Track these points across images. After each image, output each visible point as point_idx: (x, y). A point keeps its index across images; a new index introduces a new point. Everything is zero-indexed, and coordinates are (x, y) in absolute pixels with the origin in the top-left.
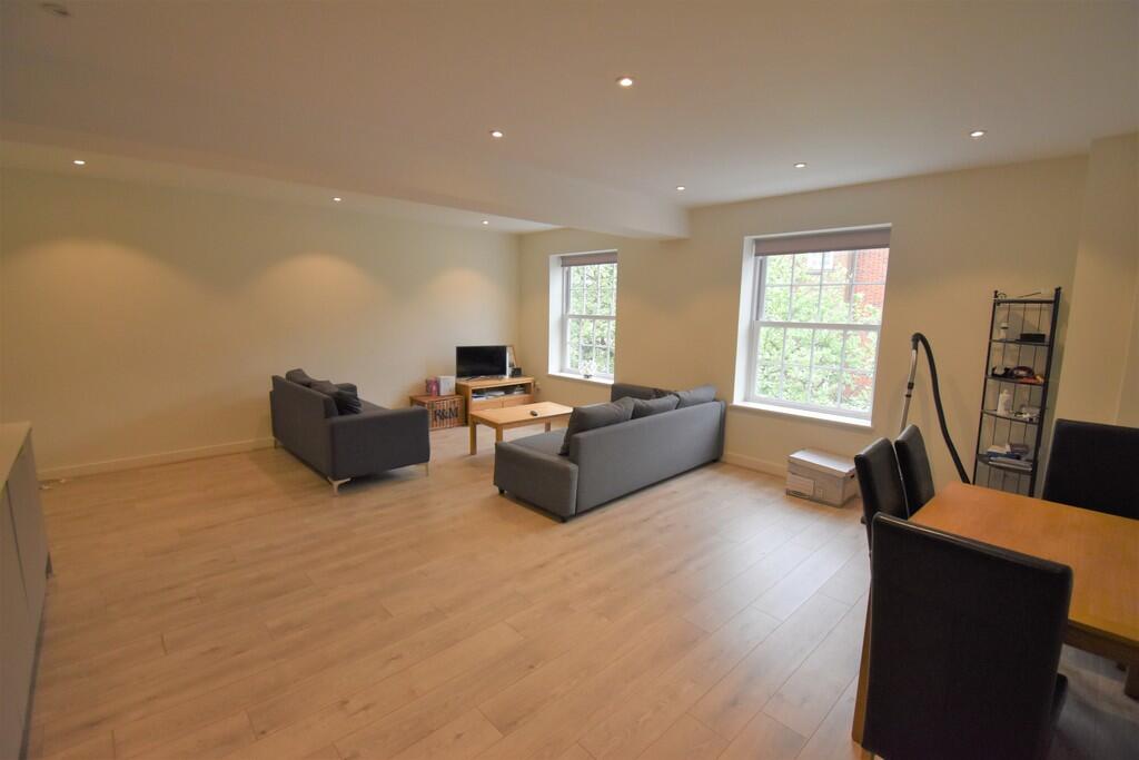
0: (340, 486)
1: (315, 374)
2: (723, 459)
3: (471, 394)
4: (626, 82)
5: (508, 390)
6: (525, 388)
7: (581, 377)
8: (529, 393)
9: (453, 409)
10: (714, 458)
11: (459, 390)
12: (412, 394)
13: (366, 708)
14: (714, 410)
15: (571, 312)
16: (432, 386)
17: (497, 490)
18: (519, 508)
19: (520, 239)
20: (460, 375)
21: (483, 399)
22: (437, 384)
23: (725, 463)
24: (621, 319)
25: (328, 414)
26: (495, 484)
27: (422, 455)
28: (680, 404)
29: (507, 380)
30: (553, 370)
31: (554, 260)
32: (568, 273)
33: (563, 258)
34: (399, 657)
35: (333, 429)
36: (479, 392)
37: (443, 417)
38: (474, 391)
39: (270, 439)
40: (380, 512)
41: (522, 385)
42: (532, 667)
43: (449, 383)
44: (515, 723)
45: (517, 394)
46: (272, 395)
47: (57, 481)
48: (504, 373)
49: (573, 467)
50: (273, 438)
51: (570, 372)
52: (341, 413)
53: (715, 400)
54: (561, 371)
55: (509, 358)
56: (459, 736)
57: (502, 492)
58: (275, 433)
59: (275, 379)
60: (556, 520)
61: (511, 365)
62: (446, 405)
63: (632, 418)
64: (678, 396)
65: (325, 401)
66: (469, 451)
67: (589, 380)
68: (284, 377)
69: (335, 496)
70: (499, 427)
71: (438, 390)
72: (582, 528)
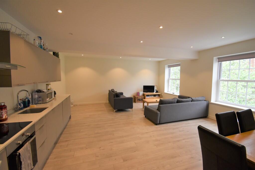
0: (116, 111)
1: (115, 90)
2: (208, 117)
3: (146, 96)
4: (161, 27)
5: (155, 95)
6: (159, 95)
7: (172, 93)
8: (160, 96)
9: (142, 99)
10: (205, 116)
11: (143, 95)
12: (134, 95)
13: (103, 149)
14: (205, 103)
15: (170, 78)
16: (138, 94)
17: (144, 116)
18: (148, 120)
19: (159, 62)
20: (144, 92)
21: (149, 97)
22: (139, 93)
23: (208, 118)
24: (181, 80)
25: (114, 97)
26: (144, 115)
27: (131, 107)
28: (192, 101)
29: (155, 93)
30: (166, 91)
31: (166, 66)
32: (170, 69)
33: (168, 66)
34: (112, 142)
35: (115, 100)
36: (148, 96)
37: (140, 100)
38: (147, 95)
39: (108, 102)
40: (121, 117)
41: (158, 95)
42: (135, 151)
43: (141, 93)
44: (127, 160)
45: (157, 97)
46: (109, 93)
47: (77, 105)
48: (154, 92)
49: (158, 112)
50: (108, 101)
51: (170, 92)
52: (117, 97)
53: (205, 101)
54: (168, 92)
55: (155, 89)
56: (116, 159)
57: (145, 117)
58: (109, 101)
59: (109, 90)
60: (154, 124)
61: (156, 90)
62: (140, 98)
63: (177, 103)
64: (192, 99)
65: (114, 95)
66: (142, 108)
67: (174, 94)
68: (110, 90)
69: (114, 113)
70: (148, 103)
71: (139, 95)
72: (160, 127)
